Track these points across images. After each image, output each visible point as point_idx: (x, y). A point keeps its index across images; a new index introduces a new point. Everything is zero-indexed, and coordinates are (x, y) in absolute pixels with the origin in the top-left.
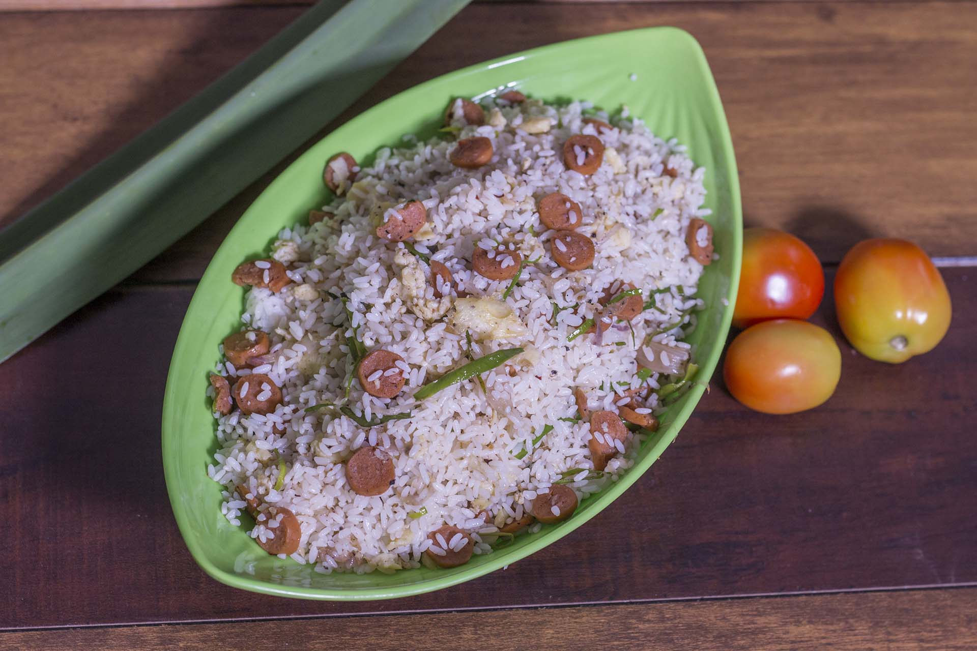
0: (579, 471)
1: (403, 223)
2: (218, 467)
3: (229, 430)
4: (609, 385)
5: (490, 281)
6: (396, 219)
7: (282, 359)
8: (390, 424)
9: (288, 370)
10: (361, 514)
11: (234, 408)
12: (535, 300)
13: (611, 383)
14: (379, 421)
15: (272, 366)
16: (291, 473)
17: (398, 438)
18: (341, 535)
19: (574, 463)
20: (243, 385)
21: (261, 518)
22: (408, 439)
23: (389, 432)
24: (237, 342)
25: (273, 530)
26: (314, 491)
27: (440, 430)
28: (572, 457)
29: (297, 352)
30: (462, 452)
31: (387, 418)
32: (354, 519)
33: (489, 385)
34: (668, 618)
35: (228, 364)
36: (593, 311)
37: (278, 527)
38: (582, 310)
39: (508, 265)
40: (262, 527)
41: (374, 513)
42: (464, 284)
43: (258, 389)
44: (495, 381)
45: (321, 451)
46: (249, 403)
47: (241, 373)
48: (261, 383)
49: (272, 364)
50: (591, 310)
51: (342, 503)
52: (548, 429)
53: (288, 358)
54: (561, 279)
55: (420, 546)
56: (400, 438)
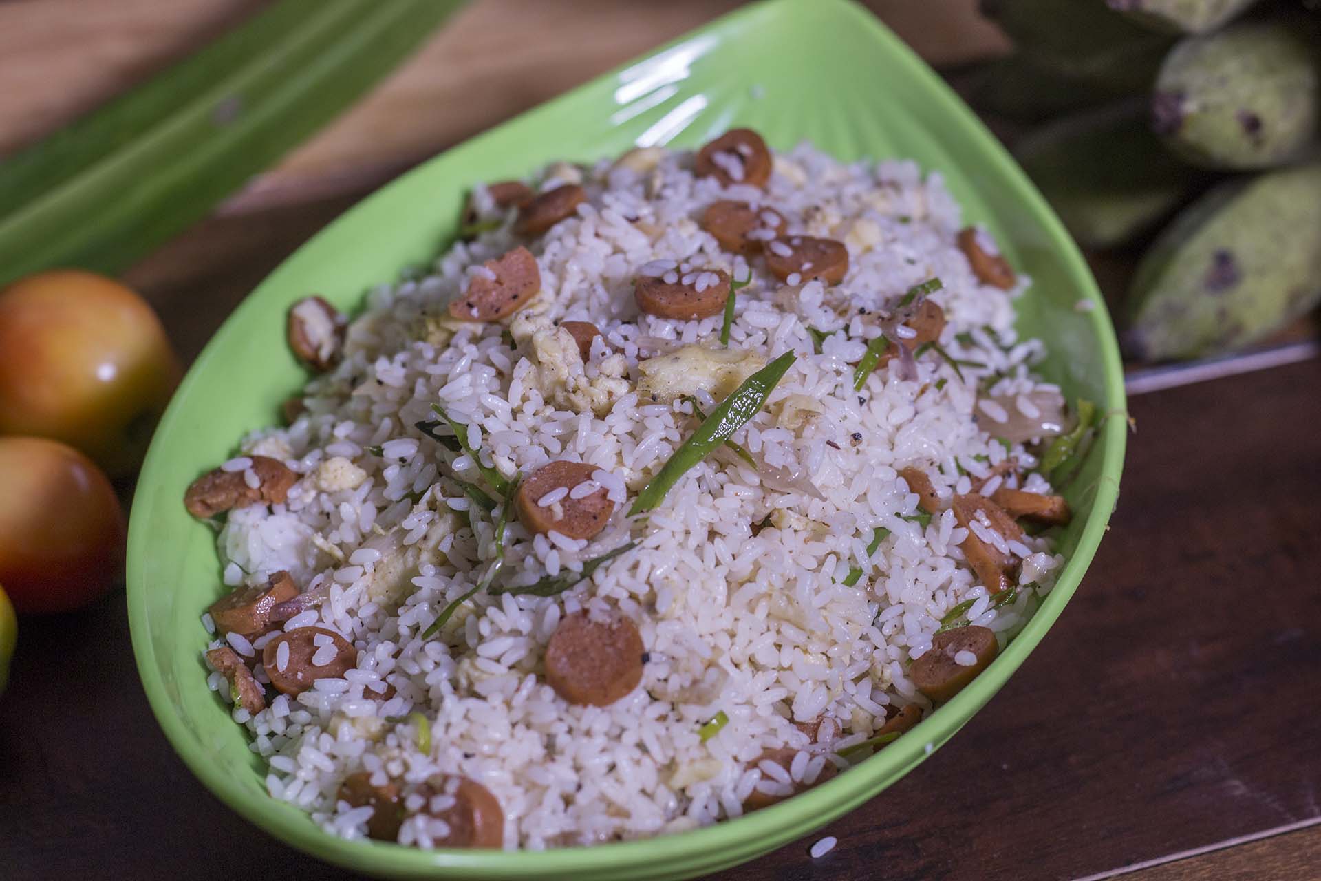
0: (969, 604)
1: (497, 285)
2: (287, 780)
3: (279, 728)
4: (953, 465)
5: (681, 326)
6: (484, 281)
7: (335, 590)
8: (599, 576)
9: (351, 612)
10: (603, 750)
11: (272, 692)
12: (776, 329)
13: (956, 459)
14: (579, 577)
15: (319, 612)
16: (442, 719)
17: (623, 595)
18: (582, 799)
19: (952, 600)
20: (276, 652)
21: (414, 802)
22: (643, 591)
23: (602, 592)
24: (235, 600)
25: (445, 816)
26: (498, 736)
27: (695, 562)
28: (944, 587)
29: (362, 566)
30: (750, 590)
31: (590, 567)
32: (596, 763)
33: (754, 448)
35: (232, 637)
36: (877, 322)
37: (454, 807)
38: (858, 328)
39: (709, 287)
40: (421, 821)
41: (629, 739)
42: (634, 342)
43: (308, 650)
44: (763, 442)
45: (483, 672)
46: (300, 675)
47: (261, 643)
48: (310, 641)
49: (317, 607)
50: (872, 323)
51: (562, 740)
52: (882, 533)
53: (346, 586)
54: (804, 285)
55: (735, 789)
56: (625, 595)
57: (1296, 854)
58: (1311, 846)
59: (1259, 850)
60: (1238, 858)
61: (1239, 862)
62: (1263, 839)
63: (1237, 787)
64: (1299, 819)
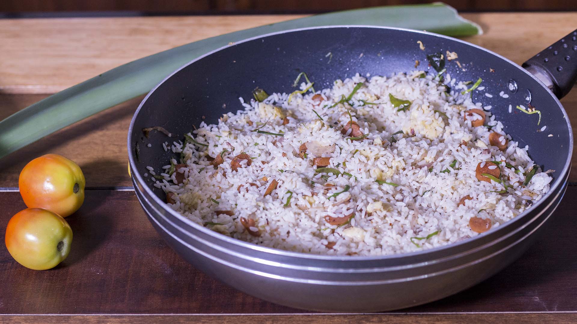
34: (384, 321)
57: (542, 319)
58: (548, 318)
59: (532, 316)
60: (525, 316)
61: (525, 318)
62: (535, 313)
63: (537, 299)
64: (549, 311)
